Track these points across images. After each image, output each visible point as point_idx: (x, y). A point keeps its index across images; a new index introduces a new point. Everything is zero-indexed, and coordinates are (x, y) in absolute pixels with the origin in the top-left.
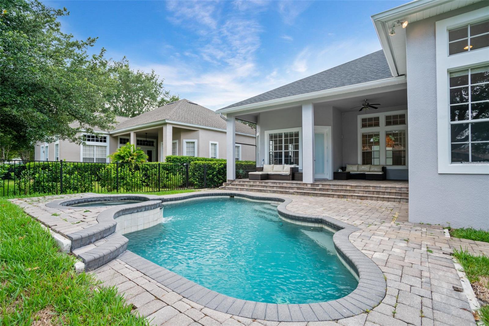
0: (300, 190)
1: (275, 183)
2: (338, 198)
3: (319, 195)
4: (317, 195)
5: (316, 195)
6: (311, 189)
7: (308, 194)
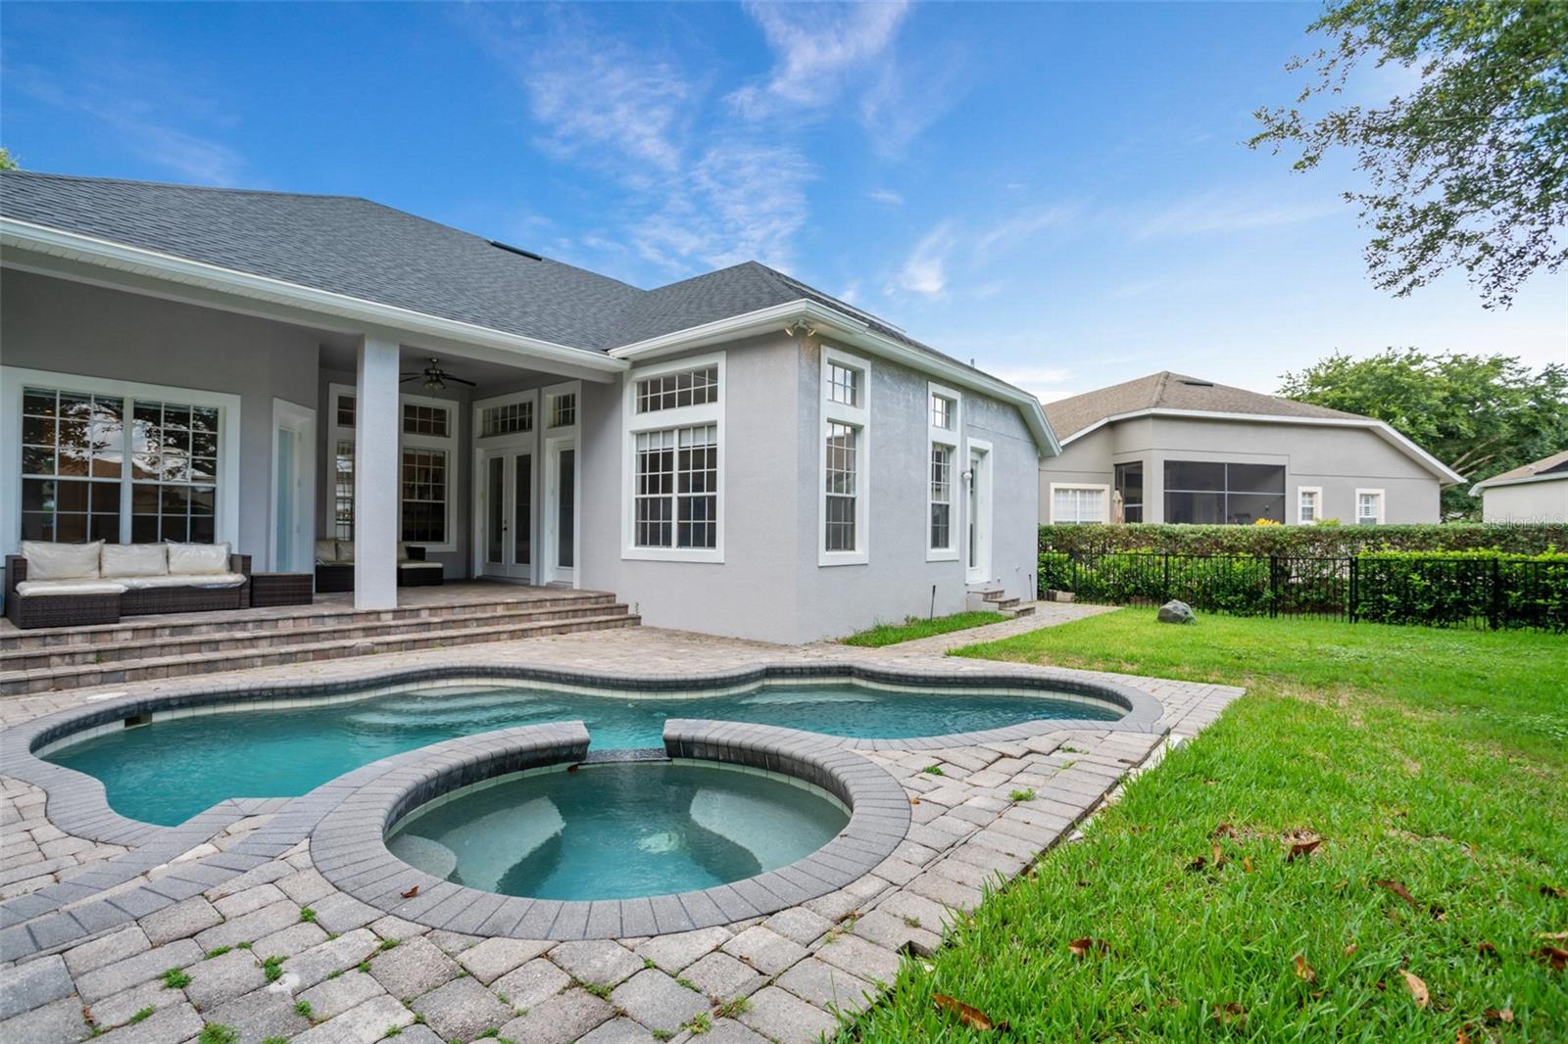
0: (378, 635)
1: (237, 623)
2: (512, 639)
3: (459, 640)
4: (455, 641)
5: (450, 642)
6: (414, 628)
7: (424, 644)
